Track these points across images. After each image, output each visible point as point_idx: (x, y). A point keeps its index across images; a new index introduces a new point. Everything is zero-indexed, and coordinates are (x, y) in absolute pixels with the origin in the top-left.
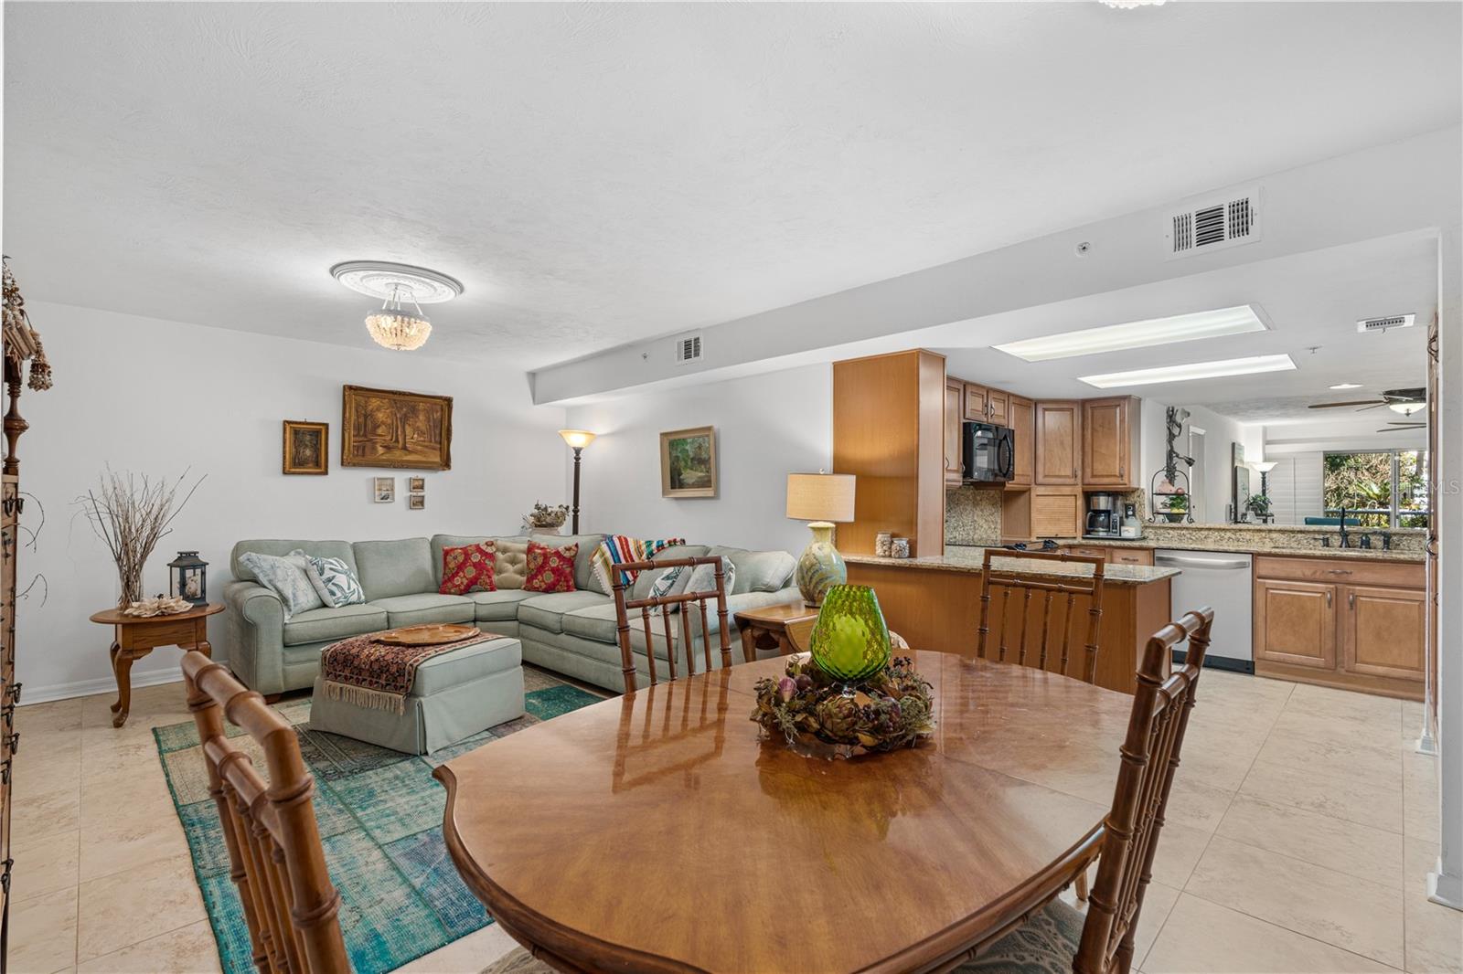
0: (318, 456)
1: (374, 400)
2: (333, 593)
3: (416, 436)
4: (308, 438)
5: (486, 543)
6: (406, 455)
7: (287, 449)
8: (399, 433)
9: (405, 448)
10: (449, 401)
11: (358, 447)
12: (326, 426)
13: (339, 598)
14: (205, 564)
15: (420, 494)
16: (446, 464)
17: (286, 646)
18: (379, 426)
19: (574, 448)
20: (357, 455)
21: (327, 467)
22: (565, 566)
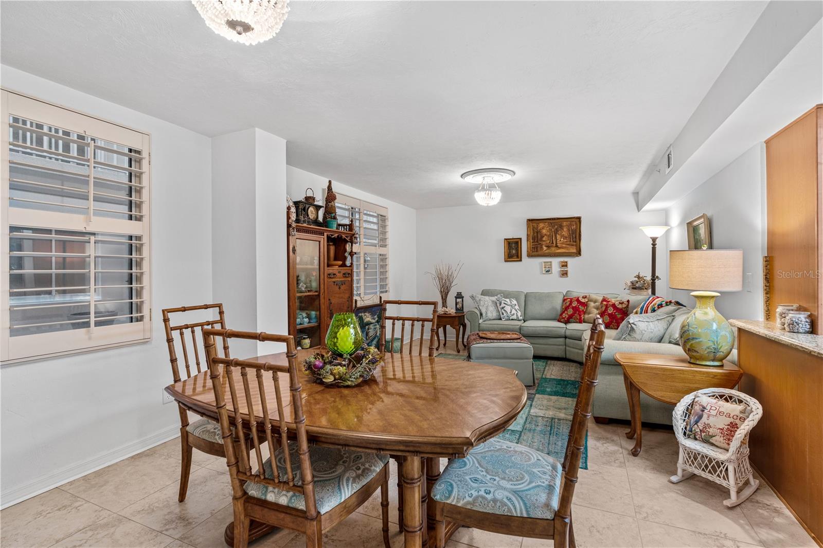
0: (518, 253)
1: (541, 224)
2: (503, 314)
3: (562, 239)
4: (514, 245)
5: (583, 297)
6: (557, 250)
8: (554, 239)
9: (557, 246)
10: (579, 218)
11: (534, 247)
12: (521, 239)
13: (505, 316)
14: (463, 297)
15: (565, 269)
16: (579, 253)
18: (544, 237)
19: (651, 238)
20: (534, 252)
21: (521, 258)
22: (616, 313)
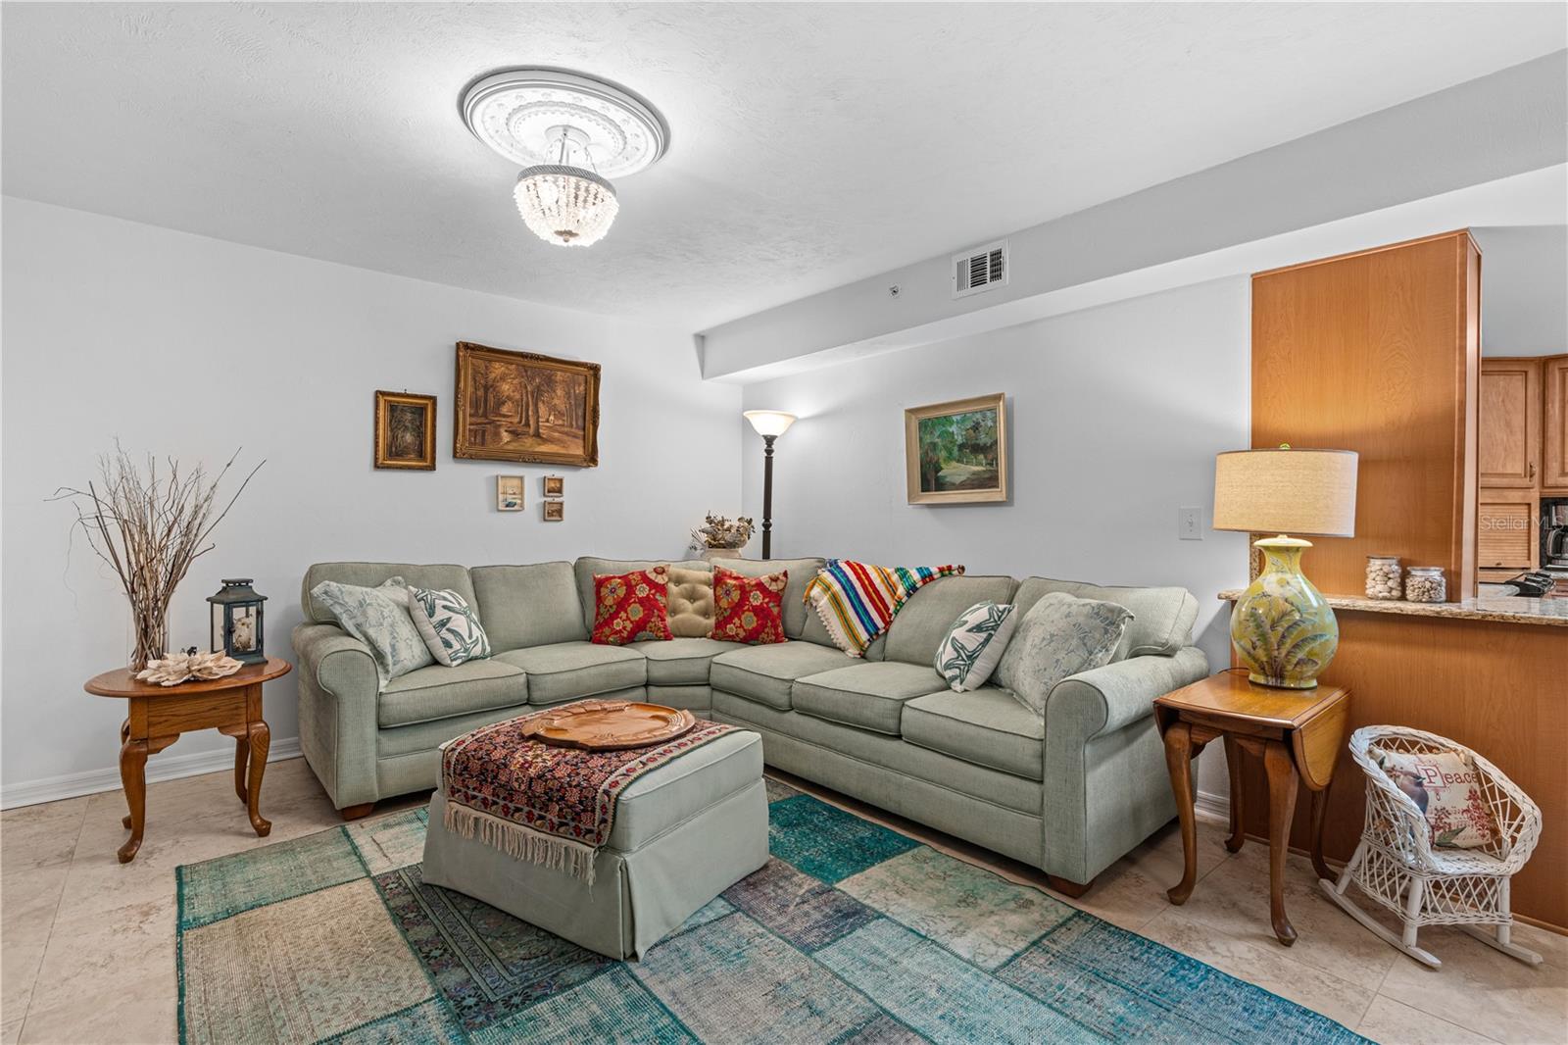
0: (422, 443)
1: (497, 365)
2: (448, 645)
3: (552, 418)
4: (409, 416)
5: (655, 570)
6: (540, 445)
7: (381, 432)
8: (530, 413)
9: (537, 435)
10: (595, 370)
11: (476, 431)
12: (433, 399)
13: (456, 652)
14: (261, 599)
15: (557, 500)
16: (592, 458)
17: (381, 728)
18: (503, 403)
19: (765, 437)
20: (475, 444)
21: (434, 459)
22: (771, 604)
